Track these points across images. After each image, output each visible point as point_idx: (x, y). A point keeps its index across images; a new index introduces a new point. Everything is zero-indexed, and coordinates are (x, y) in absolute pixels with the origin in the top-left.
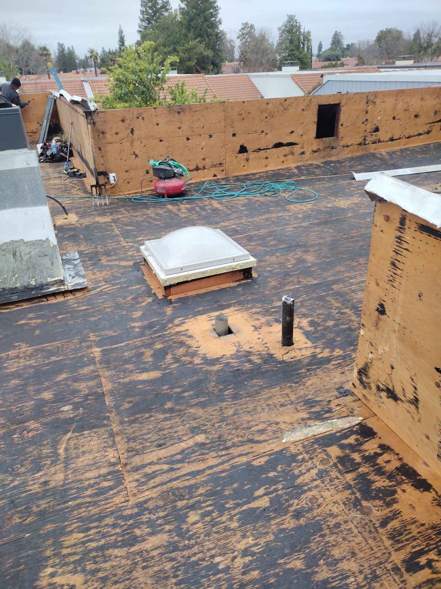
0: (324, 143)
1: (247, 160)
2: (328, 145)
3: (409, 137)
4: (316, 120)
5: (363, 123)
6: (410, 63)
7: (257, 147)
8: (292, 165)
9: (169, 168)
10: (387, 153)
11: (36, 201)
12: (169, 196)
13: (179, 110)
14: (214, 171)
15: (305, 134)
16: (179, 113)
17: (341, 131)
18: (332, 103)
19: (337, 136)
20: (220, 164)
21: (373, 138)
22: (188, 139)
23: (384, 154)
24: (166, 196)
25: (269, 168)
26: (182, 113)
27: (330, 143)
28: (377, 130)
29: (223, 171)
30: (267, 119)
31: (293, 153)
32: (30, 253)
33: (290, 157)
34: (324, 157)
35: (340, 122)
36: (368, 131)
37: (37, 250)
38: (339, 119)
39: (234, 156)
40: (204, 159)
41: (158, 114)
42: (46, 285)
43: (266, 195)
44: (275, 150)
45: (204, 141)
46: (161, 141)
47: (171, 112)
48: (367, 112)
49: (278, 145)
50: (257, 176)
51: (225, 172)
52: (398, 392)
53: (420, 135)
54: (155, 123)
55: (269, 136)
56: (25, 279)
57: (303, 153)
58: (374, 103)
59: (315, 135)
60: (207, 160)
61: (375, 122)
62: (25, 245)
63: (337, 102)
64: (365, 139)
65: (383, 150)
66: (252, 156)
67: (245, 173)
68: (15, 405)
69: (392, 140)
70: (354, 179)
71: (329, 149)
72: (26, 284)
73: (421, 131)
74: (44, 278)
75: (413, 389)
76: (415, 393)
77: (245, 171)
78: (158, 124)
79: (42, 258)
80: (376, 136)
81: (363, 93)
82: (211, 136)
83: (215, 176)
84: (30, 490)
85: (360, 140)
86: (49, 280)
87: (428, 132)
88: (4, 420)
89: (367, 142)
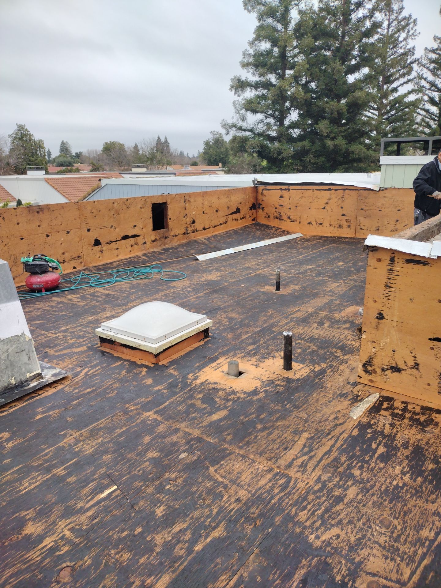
0: (159, 234)
1: (102, 252)
2: (162, 235)
3: (214, 227)
4: (151, 216)
5: (184, 217)
6: (144, 170)
7: (109, 240)
8: (138, 252)
9: (45, 263)
10: (205, 239)
11: (9, 297)
12: (47, 290)
13: (38, 210)
14: (73, 263)
15: (145, 227)
16: (38, 212)
17: (170, 223)
18: (161, 202)
19: (167, 227)
20: (79, 257)
21: (192, 229)
22: (48, 236)
23: (202, 240)
24: (43, 290)
25: (121, 257)
26: (41, 213)
27: (164, 234)
28: (194, 222)
29: (81, 263)
30: (115, 216)
31: (137, 244)
32: (7, 351)
33: (135, 246)
34: (160, 246)
35: (169, 217)
36: (188, 223)
37: (14, 347)
38: (167, 215)
39: (90, 248)
40: (63, 253)
41: (18, 214)
42: (26, 381)
43: (141, 279)
44: (123, 241)
45: (62, 237)
46: (22, 239)
47: (31, 212)
48: (186, 209)
49: (125, 237)
50: (115, 265)
51: (83, 264)
52: (401, 365)
53: (221, 224)
54: (16, 222)
55: (117, 230)
56: (5, 379)
57: (145, 243)
58: (189, 201)
59: (152, 228)
60: (66, 254)
61: (192, 216)
62: (2, 343)
63: (164, 201)
64: (187, 230)
65: (201, 237)
66: (105, 248)
67: (101, 263)
68: (135, 470)
69: (204, 229)
70: (197, 260)
71: (163, 239)
72: (6, 384)
73: (221, 222)
74: (23, 375)
75: (413, 358)
76: (415, 360)
77: (100, 261)
78: (18, 224)
79: (19, 354)
80: (194, 226)
81: (181, 194)
82: (68, 232)
83: (74, 268)
84: (233, 509)
85: (184, 231)
86: (28, 375)
87: (226, 222)
88: (140, 482)
89: (189, 232)
